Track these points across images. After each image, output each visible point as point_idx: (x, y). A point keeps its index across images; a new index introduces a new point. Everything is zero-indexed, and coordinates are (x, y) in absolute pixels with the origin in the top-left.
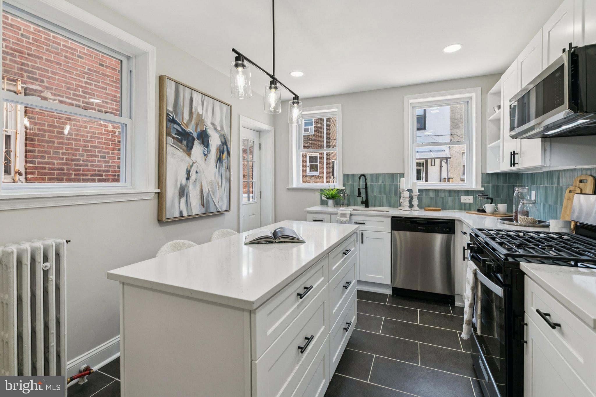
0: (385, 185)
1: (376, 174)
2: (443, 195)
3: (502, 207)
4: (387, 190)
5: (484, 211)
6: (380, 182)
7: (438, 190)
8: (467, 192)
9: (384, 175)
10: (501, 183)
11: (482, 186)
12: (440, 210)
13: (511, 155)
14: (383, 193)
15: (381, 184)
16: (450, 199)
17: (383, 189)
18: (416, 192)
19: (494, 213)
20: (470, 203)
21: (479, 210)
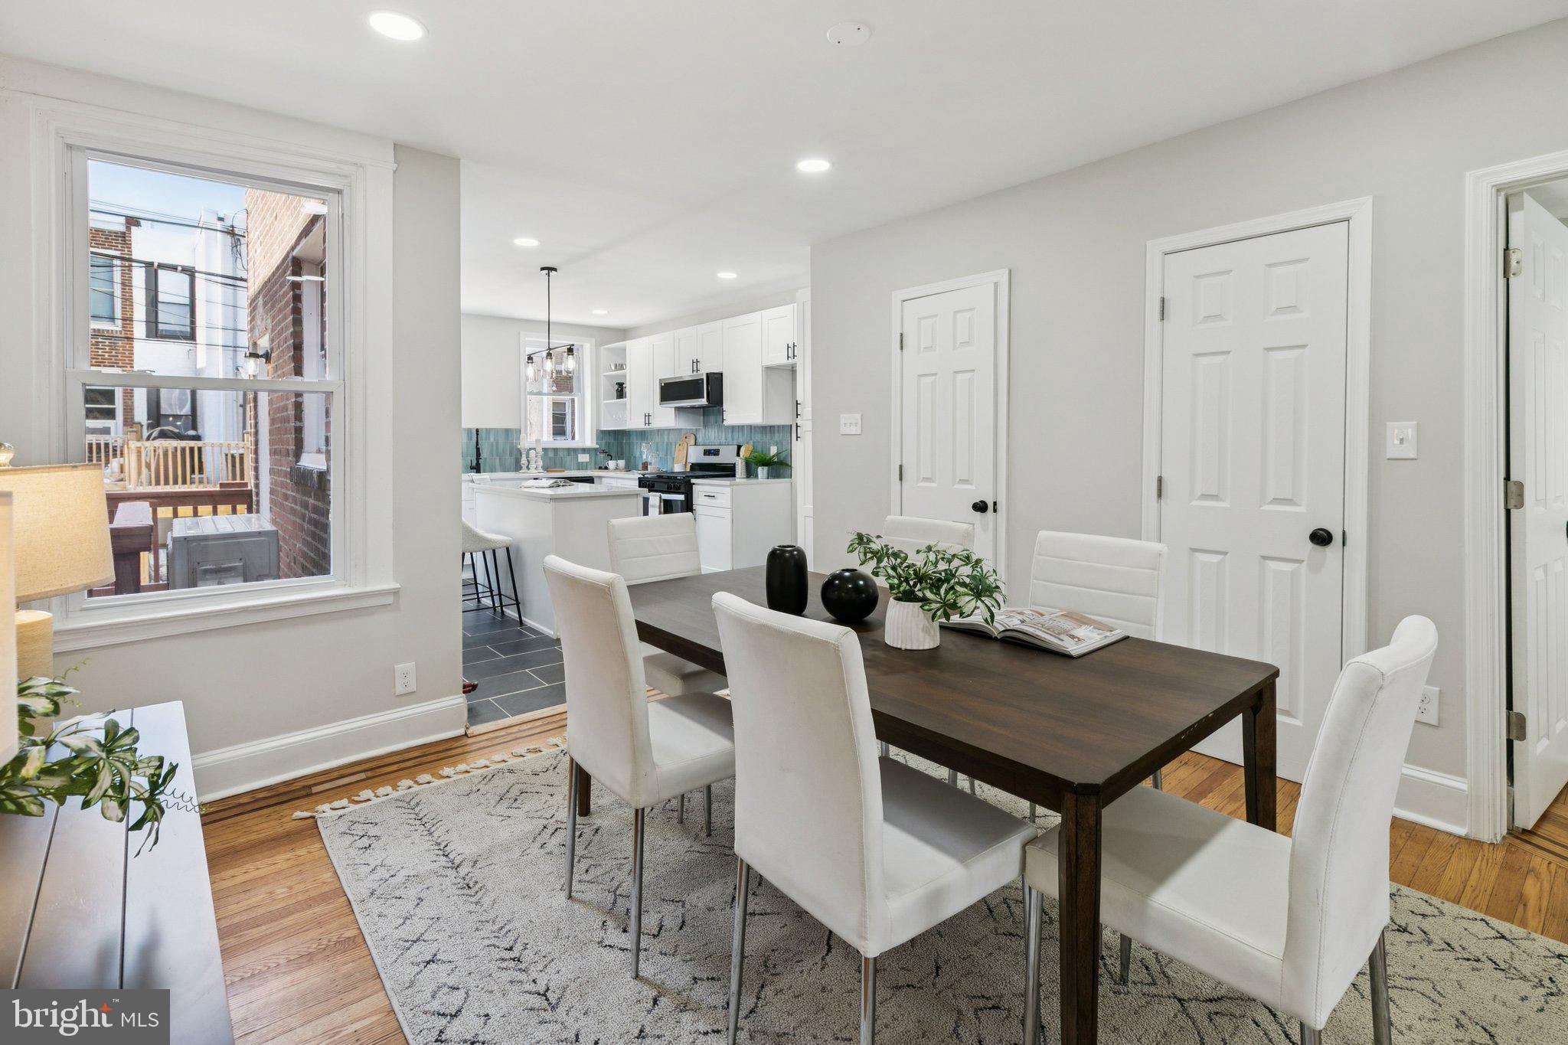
0: (497, 444)
1: (486, 429)
2: (561, 454)
3: (622, 463)
4: (500, 450)
5: (606, 468)
6: (492, 439)
7: (557, 449)
8: (584, 451)
9: (497, 430)
10: (612, 441)
11: (597, 443)
12: (564, 471)
13: (645, 416)
14: (494, 453)
15: (492, 443)
16: (568, 459)
17: (494, 448)
18: (540, 450)
19: (617, 469)
20: (587, 462)
21: (600, 468)
